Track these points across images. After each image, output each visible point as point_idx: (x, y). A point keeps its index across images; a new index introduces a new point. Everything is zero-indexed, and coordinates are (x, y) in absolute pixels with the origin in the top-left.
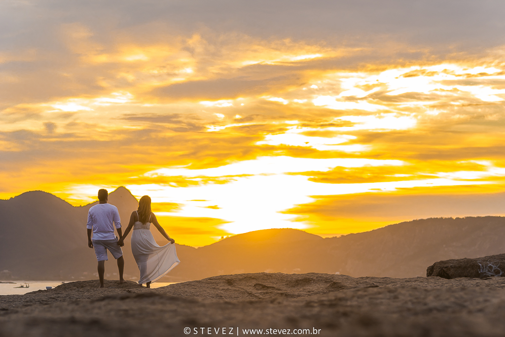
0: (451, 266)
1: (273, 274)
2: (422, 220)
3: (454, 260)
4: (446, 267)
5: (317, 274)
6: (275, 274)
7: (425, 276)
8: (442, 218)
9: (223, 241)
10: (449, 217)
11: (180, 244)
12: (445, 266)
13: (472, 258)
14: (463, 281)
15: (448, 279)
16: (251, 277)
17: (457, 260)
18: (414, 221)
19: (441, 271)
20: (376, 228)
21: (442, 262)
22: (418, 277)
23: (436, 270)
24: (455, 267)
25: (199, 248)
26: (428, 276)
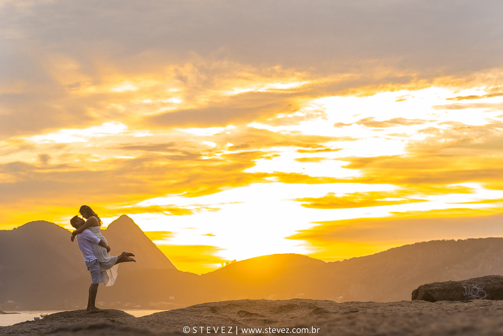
0: (436, 289)
1: (256, 301)
2: (424, 243)
3: (438, 283)
4: (431, 291)
5: (300, 300)
6: (259, 301)
7: (410, 299)
8: (444, 240)
10: (451, 239)
11: (183, 271)
12: (430, 289)
13: (457, 281)
14: (444, 304)
15: (433, 302)
16: (234, 304)
17: (442, 283)
18: (416, 243)
19: (426, 294)
20: (378, 252)
21: (426, 285)
22: (402, 301)
23: (421, 294)
24: (439, 290)
25: (202, 275)
26: (413, 299)
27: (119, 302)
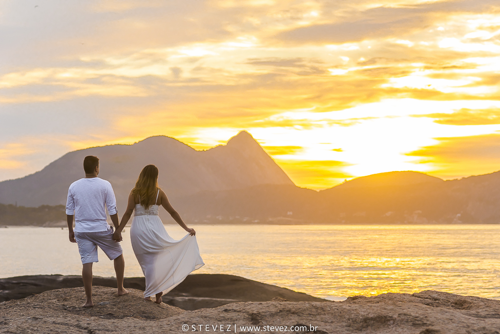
9: (346, 183)
11: (301, 187)
25: (321, 191)
27: (237, 217)
